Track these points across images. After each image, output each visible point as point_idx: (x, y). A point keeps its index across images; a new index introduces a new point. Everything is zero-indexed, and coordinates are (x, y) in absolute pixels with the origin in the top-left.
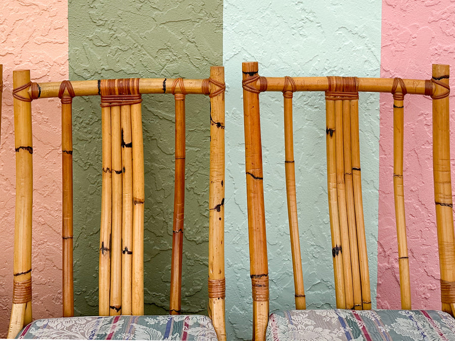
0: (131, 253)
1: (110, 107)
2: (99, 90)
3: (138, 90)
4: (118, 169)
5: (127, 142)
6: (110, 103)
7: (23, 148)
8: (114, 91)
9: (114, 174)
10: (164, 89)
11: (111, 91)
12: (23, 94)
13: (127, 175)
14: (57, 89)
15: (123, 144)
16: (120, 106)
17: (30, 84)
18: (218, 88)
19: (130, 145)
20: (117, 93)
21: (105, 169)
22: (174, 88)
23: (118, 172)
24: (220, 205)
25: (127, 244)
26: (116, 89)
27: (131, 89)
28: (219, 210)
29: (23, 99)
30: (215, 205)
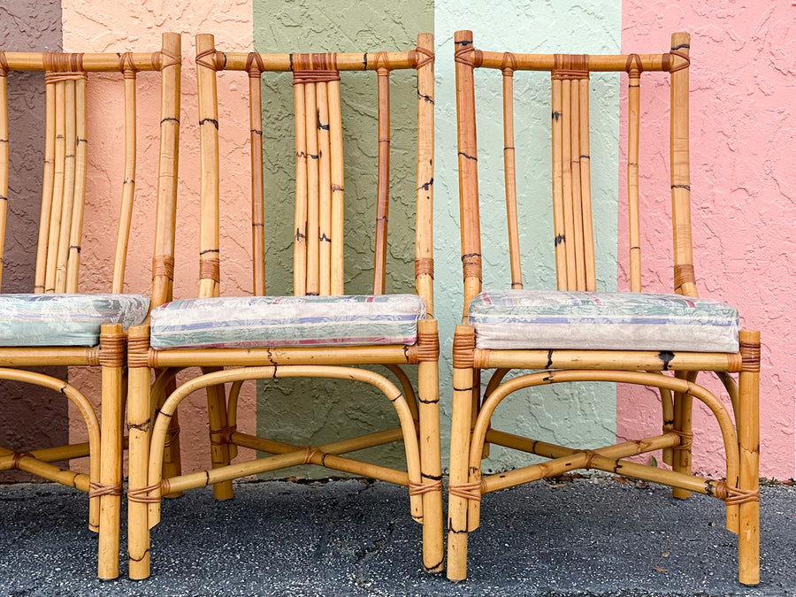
0: (330, 241)
1: (304, 84)
2: (292, 64)
3: (335, 64)
4: (315, 154)
5: (323, 122)
6: (304, 79)
7: (208, 120)
8: (308, 65)
9: (310, 158)
10: (365, 63)
11: (304, 66)
12: (208, 59)
13: (324, 159)
14: (244, 60)
15: (319, 126)
16: (315, 83)
17: (215, 52)
18: (426, 57)
19: (328, 127)
20: (312, 67)
21: (300, 153)
22: (376, 62)
23: (313, 157)
24: (427, 184)
25: (325, 230)
26: (311, 62)
27: (327, 62)
28: (427, 189)
29: (206, 65)
30: (423, 183)
